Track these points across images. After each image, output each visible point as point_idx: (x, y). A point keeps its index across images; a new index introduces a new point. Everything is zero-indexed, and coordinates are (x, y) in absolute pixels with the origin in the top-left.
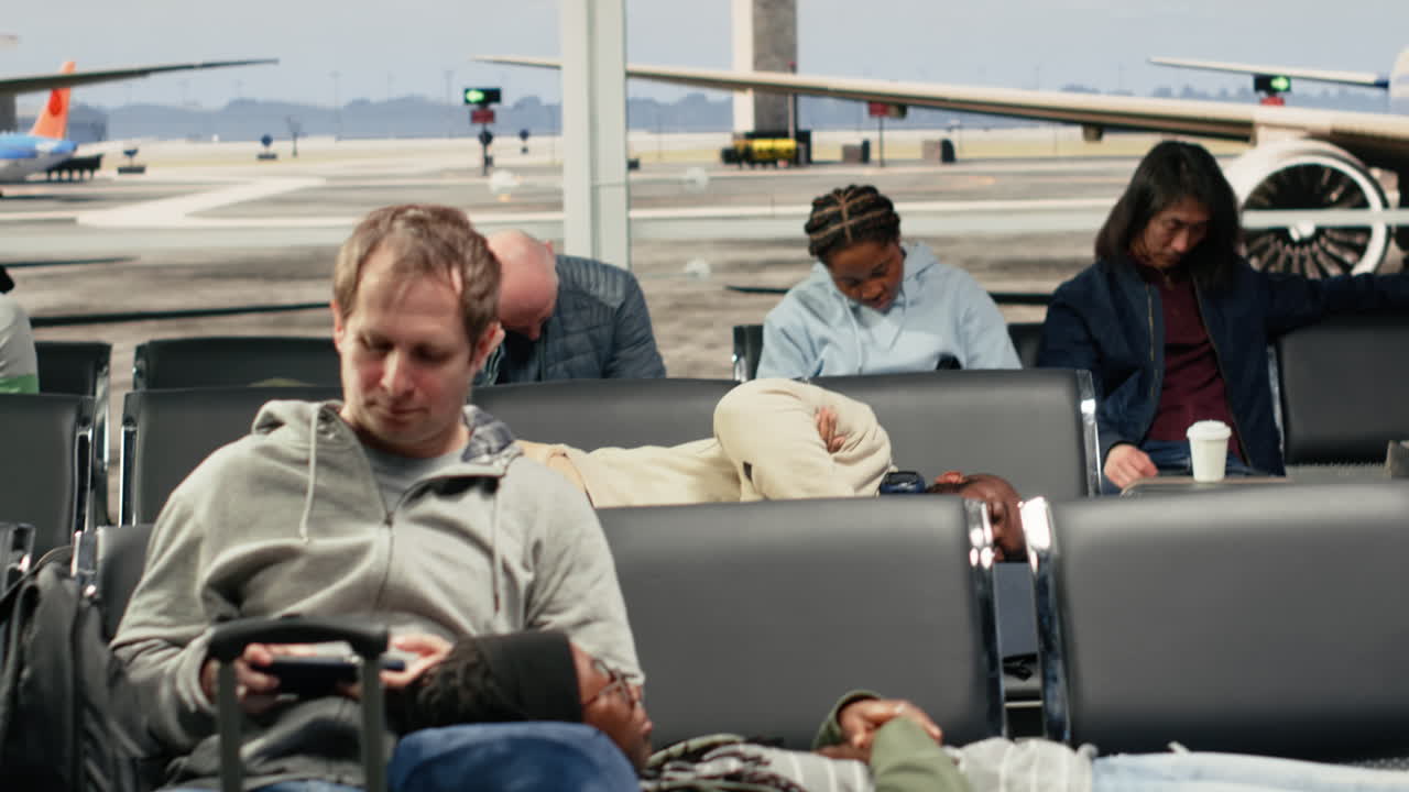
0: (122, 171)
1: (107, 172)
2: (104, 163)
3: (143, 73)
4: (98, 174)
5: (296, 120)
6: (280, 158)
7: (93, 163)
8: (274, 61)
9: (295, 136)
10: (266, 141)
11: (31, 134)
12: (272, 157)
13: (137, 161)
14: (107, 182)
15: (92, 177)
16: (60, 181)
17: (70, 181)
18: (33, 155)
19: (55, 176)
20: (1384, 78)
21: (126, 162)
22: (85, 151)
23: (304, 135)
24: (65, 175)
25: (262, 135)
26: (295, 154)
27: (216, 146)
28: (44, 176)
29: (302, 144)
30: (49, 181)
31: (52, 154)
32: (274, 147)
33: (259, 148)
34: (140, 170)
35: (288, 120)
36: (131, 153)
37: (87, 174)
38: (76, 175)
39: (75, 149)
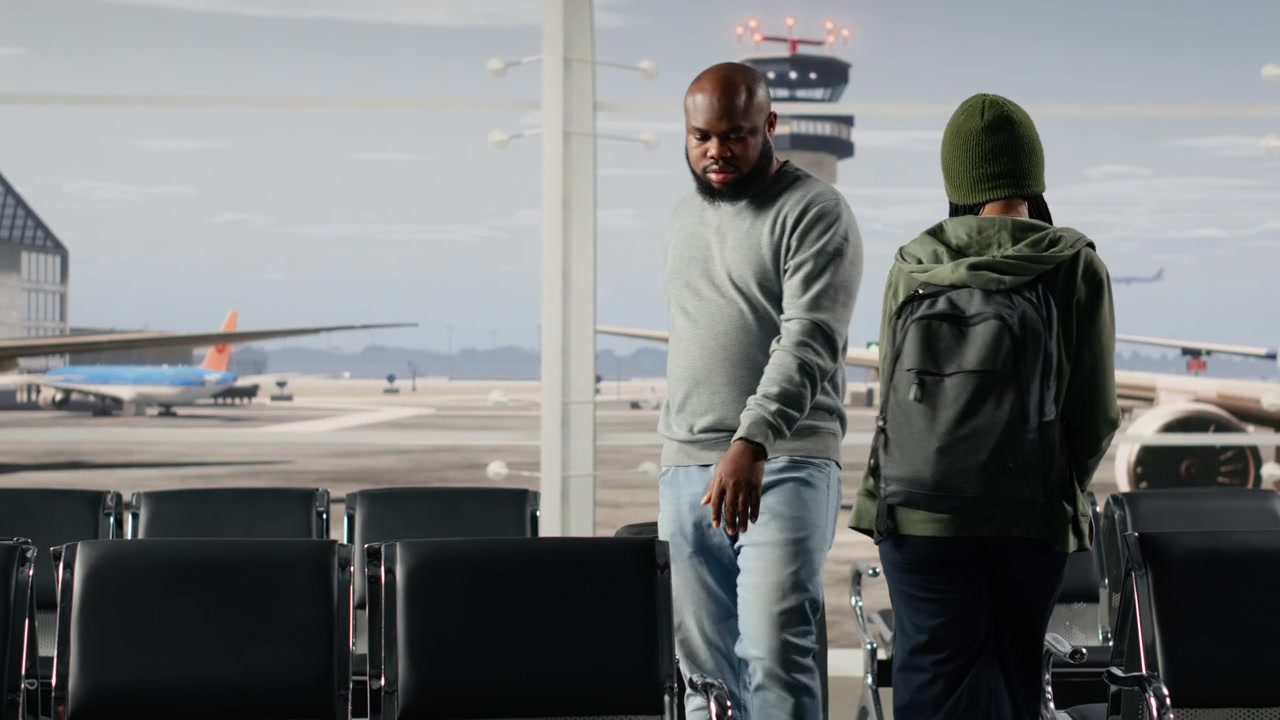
0: (274, 398)
1: (262, 399)
2: (259, 393)
3: (316, 331)
4: (255, 400)
5: (418, 365)
6: (402, 391)
7: (251, 392)
8: (415, 325)
9: (414, 377)
10: (391, 379)
11: (201, 368)
12: (395, 391)
13: (286, 391)
14: (261, 406)
15: (250, 403)
16: (225, 405)
17: (233, 405)
18: (202, 383)
19: (220, 401)
20: (1272, 352)
21: (277, 391)
22: (243, 382)
23: (423, 375)
24: (229, 401)
25: (387, 374)
26: (414, 389)
27: (346, 381)
28: (212, 401)
29: (420, 382)
30: (216, 405)
31: (218, 383)
32: (397, 384)
33: (385, 384)
34: (289, 398)
35: (409, 363)
36: (281, 384)
37: (246, 400)
38: (237, 401)
39: (235, 379)
